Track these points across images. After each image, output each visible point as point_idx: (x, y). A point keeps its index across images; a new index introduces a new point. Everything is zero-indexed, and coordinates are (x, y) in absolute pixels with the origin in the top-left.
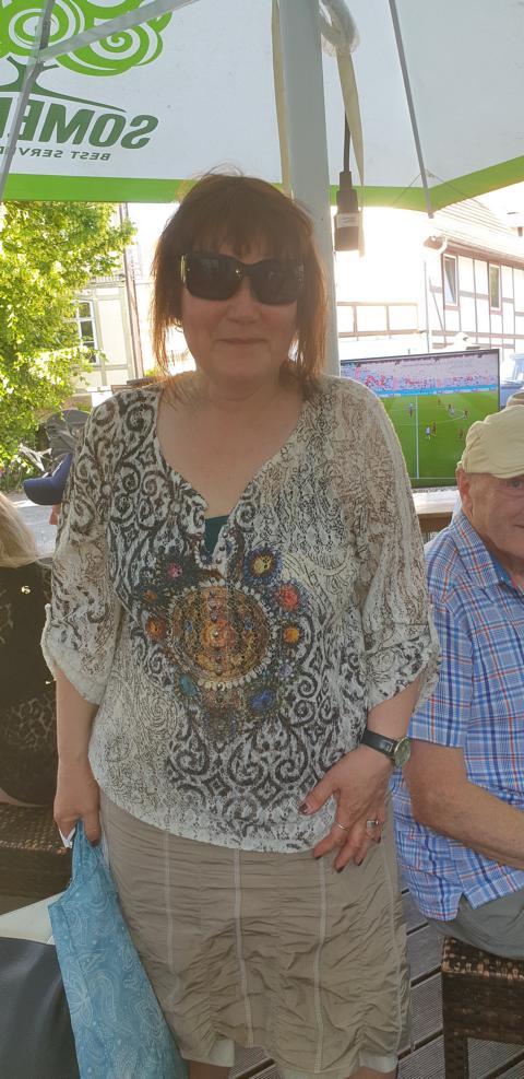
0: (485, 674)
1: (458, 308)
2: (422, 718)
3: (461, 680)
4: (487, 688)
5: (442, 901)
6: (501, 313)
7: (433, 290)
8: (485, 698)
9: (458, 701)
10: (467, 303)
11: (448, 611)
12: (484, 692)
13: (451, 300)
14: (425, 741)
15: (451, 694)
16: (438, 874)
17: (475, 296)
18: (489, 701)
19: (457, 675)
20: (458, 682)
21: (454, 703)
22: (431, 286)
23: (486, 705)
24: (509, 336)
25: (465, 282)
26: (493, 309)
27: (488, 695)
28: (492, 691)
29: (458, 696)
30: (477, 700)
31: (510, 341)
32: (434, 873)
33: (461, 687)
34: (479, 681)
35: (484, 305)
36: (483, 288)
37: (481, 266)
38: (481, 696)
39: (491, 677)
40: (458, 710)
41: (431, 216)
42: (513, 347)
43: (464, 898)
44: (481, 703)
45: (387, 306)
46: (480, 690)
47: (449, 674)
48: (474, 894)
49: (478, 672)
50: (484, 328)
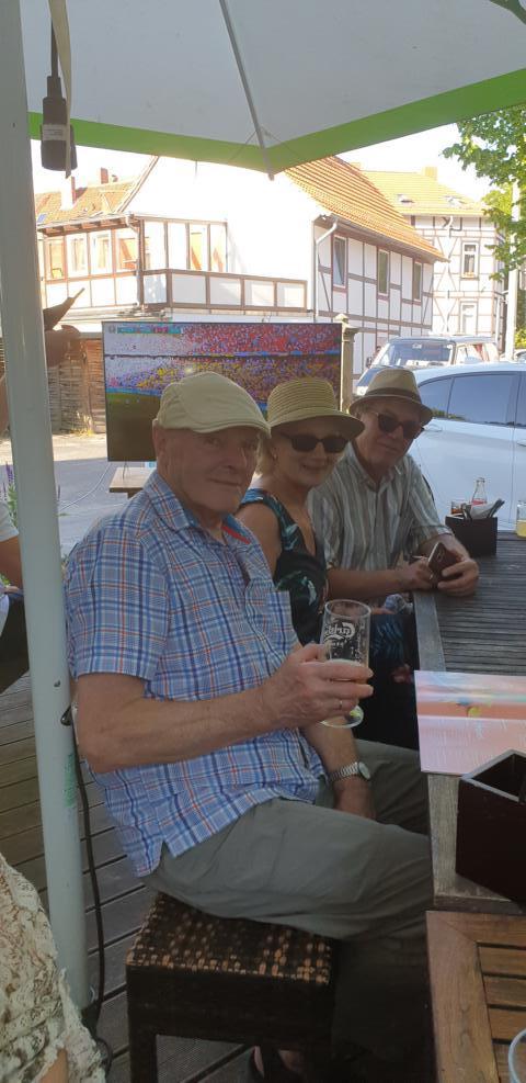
0: (182, 606)
1: (346, 291)
2: (110, 651)
3: (151, 613)
4: (185, 620)
5: (147, 854)
6: (388, 299)
7: (322, 269)
8: (182, 631)
9: (148, 633)
10: (354, 285)
11: (141, 546)
12: (182, 624)
13: (340, 281)
14: (111, 673)
15: (141, 626)
16: (140, 827)
17: (364, 279)
18: (187, 633)
19: (148, 609)
20: (148, 615)
21: (144, 634)
22: (320, 266)
23: (184, 637)
24: (395, 323)
25: (354, 266)
26: (380, 294)
27: (186, 627)
28: (189, 623)
29: (149, 628)
30: (175, 633)
31: (396, 328)
32: (137, 826)
33: (152, 619)
34: (176, 613)
35: (371, 289)
36: (372, 273)
37: (371, 250)
38: (178, 629)
39: (190, 609)
40: (148, 642)
41: (272, 178)
42: (398, 333)
43: (165, 845)
44: (179, 635)
45: (275, 281)
46: (177, 622)
47: (141, 606)
48: (174, 842)
49: (175, 605)
50: (370, 313)
